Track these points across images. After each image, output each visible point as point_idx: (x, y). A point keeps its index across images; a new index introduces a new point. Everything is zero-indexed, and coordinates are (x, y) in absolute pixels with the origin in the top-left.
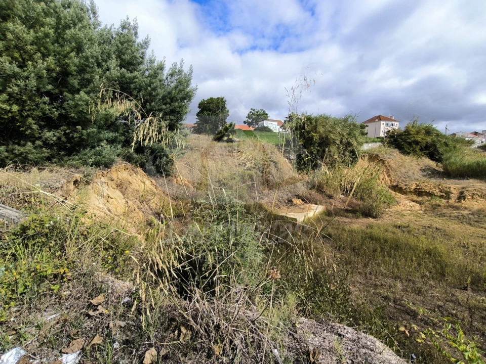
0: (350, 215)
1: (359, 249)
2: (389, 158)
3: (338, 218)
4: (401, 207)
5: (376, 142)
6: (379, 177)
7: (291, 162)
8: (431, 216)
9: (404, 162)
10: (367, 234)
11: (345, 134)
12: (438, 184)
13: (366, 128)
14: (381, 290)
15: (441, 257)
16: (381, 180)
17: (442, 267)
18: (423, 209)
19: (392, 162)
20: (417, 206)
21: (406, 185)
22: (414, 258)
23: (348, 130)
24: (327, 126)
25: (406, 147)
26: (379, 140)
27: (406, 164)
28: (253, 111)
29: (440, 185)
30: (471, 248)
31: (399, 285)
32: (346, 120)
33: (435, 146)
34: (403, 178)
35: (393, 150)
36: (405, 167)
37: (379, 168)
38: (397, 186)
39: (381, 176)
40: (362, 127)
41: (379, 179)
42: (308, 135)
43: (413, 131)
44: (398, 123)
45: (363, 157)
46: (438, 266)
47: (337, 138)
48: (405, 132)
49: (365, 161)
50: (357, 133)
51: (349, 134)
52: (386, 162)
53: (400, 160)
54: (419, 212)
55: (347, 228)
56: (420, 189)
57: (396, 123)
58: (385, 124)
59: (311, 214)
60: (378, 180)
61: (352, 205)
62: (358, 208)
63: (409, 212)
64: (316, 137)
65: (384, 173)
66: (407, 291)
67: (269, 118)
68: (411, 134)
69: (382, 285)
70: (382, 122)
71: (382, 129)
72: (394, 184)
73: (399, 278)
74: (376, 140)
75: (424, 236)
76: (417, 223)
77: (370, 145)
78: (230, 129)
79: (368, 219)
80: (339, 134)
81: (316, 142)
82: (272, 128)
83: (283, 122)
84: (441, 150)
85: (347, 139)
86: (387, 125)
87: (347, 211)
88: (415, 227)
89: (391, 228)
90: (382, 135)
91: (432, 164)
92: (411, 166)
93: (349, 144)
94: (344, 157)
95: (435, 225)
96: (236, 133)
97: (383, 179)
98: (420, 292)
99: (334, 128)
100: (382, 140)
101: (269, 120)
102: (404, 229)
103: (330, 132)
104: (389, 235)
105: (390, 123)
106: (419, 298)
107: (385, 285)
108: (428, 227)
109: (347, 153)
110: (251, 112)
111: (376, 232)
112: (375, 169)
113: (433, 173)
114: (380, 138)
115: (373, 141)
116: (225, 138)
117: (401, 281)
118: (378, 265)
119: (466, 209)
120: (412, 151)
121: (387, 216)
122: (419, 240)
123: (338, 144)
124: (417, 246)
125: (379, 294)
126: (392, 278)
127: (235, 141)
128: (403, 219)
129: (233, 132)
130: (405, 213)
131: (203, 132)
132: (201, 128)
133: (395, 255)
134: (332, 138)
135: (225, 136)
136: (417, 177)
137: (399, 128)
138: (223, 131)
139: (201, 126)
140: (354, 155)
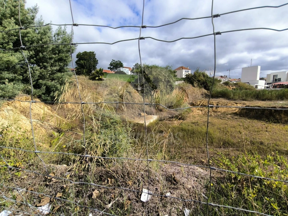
0: (172, 119)
2: (188, 89)
4: (194, 113)
5: (181, 81)
7: (138, 92)
8: (206, 117)
9: (194, 90)
10: (180, 128)
11: (166, 76)
12: (208, 101)
13: (176, 73)
14: (188, 154)
15: (211, 134)
16: (185, 100)
17: (212, 139)
18: (203, 114)
19: (189, 91)
20: (201, 113)
21: (195, 102)
22: (201, 137)
23: (168, 73)
24: (157, 71)
26: (183, 79)
28: (113, 61)
30: (222, 129)
31: (195, 150)
32: (166, 68)
33: (206, 82)
34: (194, 99)
35: (189, 85)
36: (195, 93)
37: (183, 94)
39: (185, 98)
42: (147, 76)
43: (197, 75)
44: (190, 71)
45: (176, 89)
46: (210, 139)
47: (163, 78)
48: (194, 75)
49: (177, 91)
50: (172, 75)
51: (168, 76)
52: (186, 91)
53: (192, 90)
54: (201, 115)
55: (171, 126)
57: (189, 71)
58: (185, 71)
59: (152, 121)
60: (183, 100)
61: (172, 114)
62: (175, 115)
63: (197, 115)
64: (151, 77)
65: (186, 96)
66: (199, 152)
67: (123, 66)
68: (196, 77)
69: (188, 152)
70: (183, 70)
71: (183, 74)
72: (191, 102)
74: (181, 79)
75: (204, 126)
76: (201, 120)
77: (179, 82)
78: (101, 73)
79: (180, 121)
80: (164, 76)
81: (152, 80)
82: (125, 72)
83: (132, 68)
84: (209, 84)
85: (168, 79)
88: (200, 122)
89: (190, 124)
90: (184, 77)
91: (206, 91)
92: (197, 93)
93: (169, 82)
96: (104, 75)
98: (204, 152)
99: (161, 72)
100: (184, 79)
101: (123, 67)
102: (196, 124)
103: (159, 75)
104: (190, 128)
105: (187, 70)
106: (204, 155)
109: (168, 87)
110: (112, 62)
111: (184, 126)
113: (206, 96)
114: (183, 78)
115: (180, 80)
116: (97, 78)
117: (196, 148)
118: (186, 143)
119: (219, 112)
121: (188, 118)
122: (202, 128)
123: (163, 82)
124: (202, 131)
125: (187, 156)
126: (192, 147)
127: (103, 80)
128: (195, 119)
129: (102, 74)
130: (196, 116)
131: (81, 74)
132: (80, 71)
133: (193, 137)
134: (160, 78)
135: (97, 76)
136: (200, 98)
137: (191, 73)
138: (95, 73)
139: (79, 70)
140: (172, 88)
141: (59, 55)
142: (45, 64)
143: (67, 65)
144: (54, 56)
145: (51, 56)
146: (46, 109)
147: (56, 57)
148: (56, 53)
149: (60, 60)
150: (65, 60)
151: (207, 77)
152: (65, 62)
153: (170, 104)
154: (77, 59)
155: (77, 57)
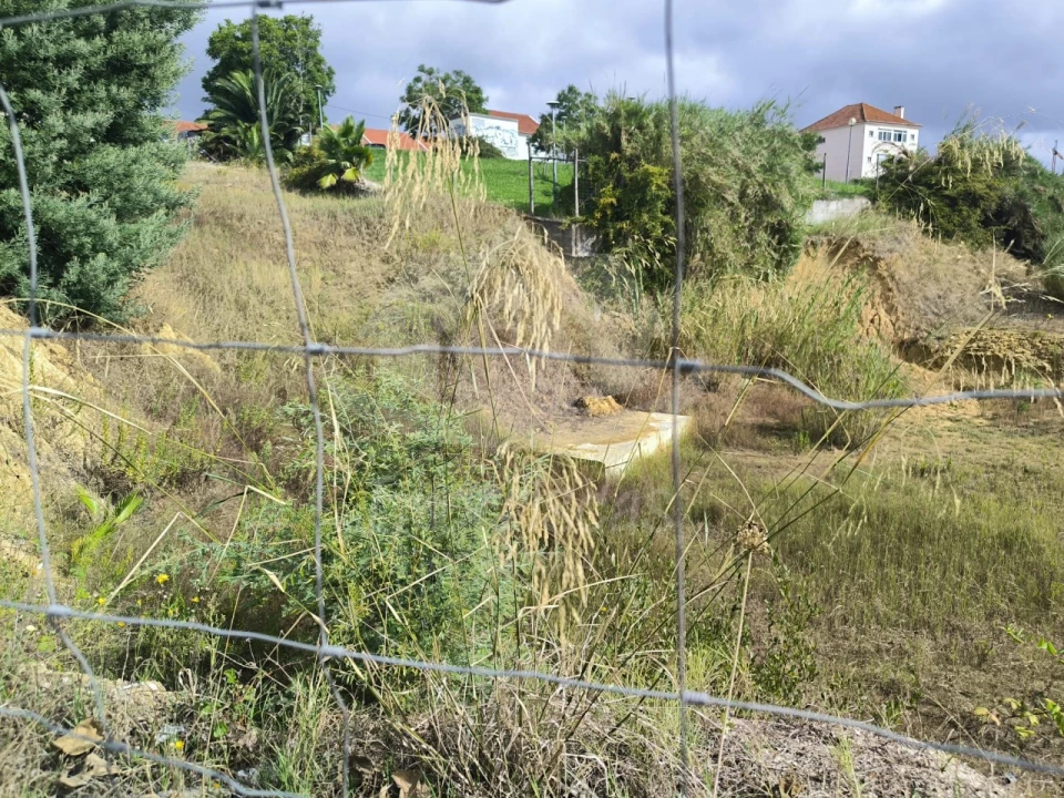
0: (774, 442)
1: (807, 549)
2: (891, 251)
3: (737, 453)
4: (928, 409)
5: (850, 196)
6: (859, 316)
7: (574, 269)
8: (1009, 434)
9: (935, 261)
10: (830, 498)
11: (754, 167)
12: (1030, 331)
13: (819, 147)
14: (877, 665)
15: (1039, 551)
16: (867, 324)
17: (1041, 583)
18: (989, 414)
19: (900, 262)
20: (972, 405)
21: (939, 339)
23: (764, 152)
24: (695, 140)
26: (862, 188)
27: (941, 270)
28: (425, 77)
29: (1035, 335)
31: (925, 644)
32: (757, 120)
33: (1025, 209)
34: (931, 316)
36: (937, 280)
37: (859, 285)
38: (914, 342)
39: (868, 313)
40: (809, 143)
41: (860, 321)
42: (631, 170)
43: (965, 160)
44: (916, 132)
45: (811, 249)
46: (1032, 581)
47: (730, 183)
48: (939, 162)
49: (818, 262)
50: (794, 163)
51: (768, 169)
52: (882, 263)
53: (925, 257)
54: (977, 421)
55: (769, 483)
56: (980, 349)
57: (910, 131)
58: (876, 134)
59: (651, 446)
60: (857, 326)
61: (780, 411)
62: (796, 418)
63: (948, 424)
64: (657, 174)
65: (877, 300)
66: (948, 660)
67: (485, 106)
68: (956, 171)
69: (878, 650)
70: (868, 128)
71: (867, 152)
72: (906, 337)
73: (926, 624)
74: (851, 188)
75: (992, 496)
76: (971, 456)
77: (834, 206)
78: (351, 149)
79: (828, 454)
80: (736, 166)
81: (658, 197)
82: (498, 144)
83: (538, 122)
84: (1042, 221)
85: (760, 185)
86: (884, 136)
87: (763, 429)
88: (967, 468)
90: (870, 171)
92: (957, 276)
93: (767, 203)
94: (753, 248)
95: (1021, 460)
96: (368, 162)
97: (872, 321)
98: (983, 658)
99: (720, 146)
100: (872, 191)
101: (486, 113)
102: (937, 478)
103: (707, 160)
104: (895, 500)
105: (892, 130)
106: (982, 678)
107: (888, 651)
108: (1004, 467)
109: (762, 236)
110: (418, 80)
112: (849, 289)
114: (863, 181)
115: (843, 194)
116: (329, 180)
117: (932, 630)
118: (866, 592)
120: (960, 225)
121: (886, 439)
122: (977, 508)
123: (731, 204)
124: (974, 525)
125: (870, 680)
126: (906, 626)
127: (365, 192)
128: (934, 448)
129: (358, 155)
130: (937, 427)
131: (236, 156)
132: (227, 139)
133: (916, 558)
134: (713, 183)
135: (324, 170)
137: (919, 150)
138: (316, 152)
139: (225, 131)
140: (784, 239)
141: (110, 42)
142: (35, 94)
143: (156, 101)
144: (81, 45)
145: (65, 47)
146: (40, 355)
147: (94, 54)
148: (95, 25)
149: (119, 68)
150: (144, 72)
151: (1034, 173)
152: (146, 83)
153: (769, 346)
154: (211, 64)
155: (213, 52)
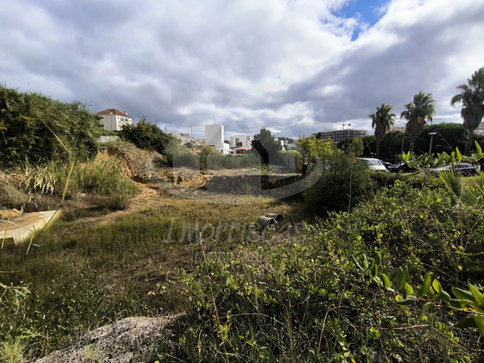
0: (97, 213)
1: (111, 245)
2: (128, 151)
3: (82, 219)
4: (144, 195)
5: (113, 135)
6: (121, 170)
8: (164, 198)
9: (141, 155)
10: (117, 226)
11: (75, 123)
12: (166, 171)
13: (102, 120)
14: (137, 273)
16: (124, 172)
18: (159, 193)
19: (131, 155)
20: (155, 192)
21: (144, 175)
22: (158, 234)
23: (79, 118)
24: (47, 110)
25: (140, 141)
26: (116, 133)
27: (142, 157)
29: (167, 173)
30: (188, 214)
31: (150, 260)
32: (74, 107)
33: (160, 142)
34: (141, 169)
35: (130, 144)
36: (142, 159)
37: (119, 161)
38: (138, 176)
39: (123, 169)
40: (98, 118)
41: (122, 172)
42: (14, 117)
43: (144, 128)
44: (131, 119)
45: (102, 151)
47: (65, 127)
48: (138, 128)
49: (105, 154)
50: (92, 124)
51: (81, 124)
52: (126, 155)
53: (137, 154)
54: (157, 196)
55: (95, 227)
56: (155, 177)
57: (129, 119)
58: (120, 118)
59: (40, 225)
60: (120, 173)
61: (98, 202)
62: (104, 204)
63: (150, 198)
64: (30, 122)
65: (126, 165)
66: (156, 262)
68: (142, 131)
69: (137, 268)
70: (117, 116)
71: (118, 123)
72: (135, 175)
73: (149, 255)
74: (113, 133)
75: (162, 215)
76: (156, 205)
77: (108, 137)
79: (116, 213)
80: (68, 122)
81: (31, 129)
84: (164, 145)
85: (79, 129)
86: (122, 120)
87: (92, 209)
88: (156, 209)
89: (138, 216)
90: (119, 129)
91: (160, 156)
92: (147, 158)
93: (82, 135)
94: (79, 149)
95: (168, 204)
97: (125, 171)
98: (165, 258)
99: (59, 114)
100: (120, 134)
102: (148, 213)
103: (53, 118)
104: (137, 222)
105: (125, 118)
107: (140, 267)
108: (164, 207)
109: (82, 146)
111: (125, 223)
112: (116, 162)
113: (162, 164)
114: (117, 131)
115: (110, 134)
117: (151, 256)
118: (131, 252)
119: (183, 188)
120: (145, 145)
121: (133, 205)
122: (159, 219)
123: (67, 134)
124: (158, 224)
125: (136, 278)
126: (144, 257)
128: (147, 205)
130: (147, 199)
133: (144, 237)
134: (58, 127)
136: (152, 168)
137: (132, 124)
140: (92, 149)
151: (161, 133)
153: (91, 181)
